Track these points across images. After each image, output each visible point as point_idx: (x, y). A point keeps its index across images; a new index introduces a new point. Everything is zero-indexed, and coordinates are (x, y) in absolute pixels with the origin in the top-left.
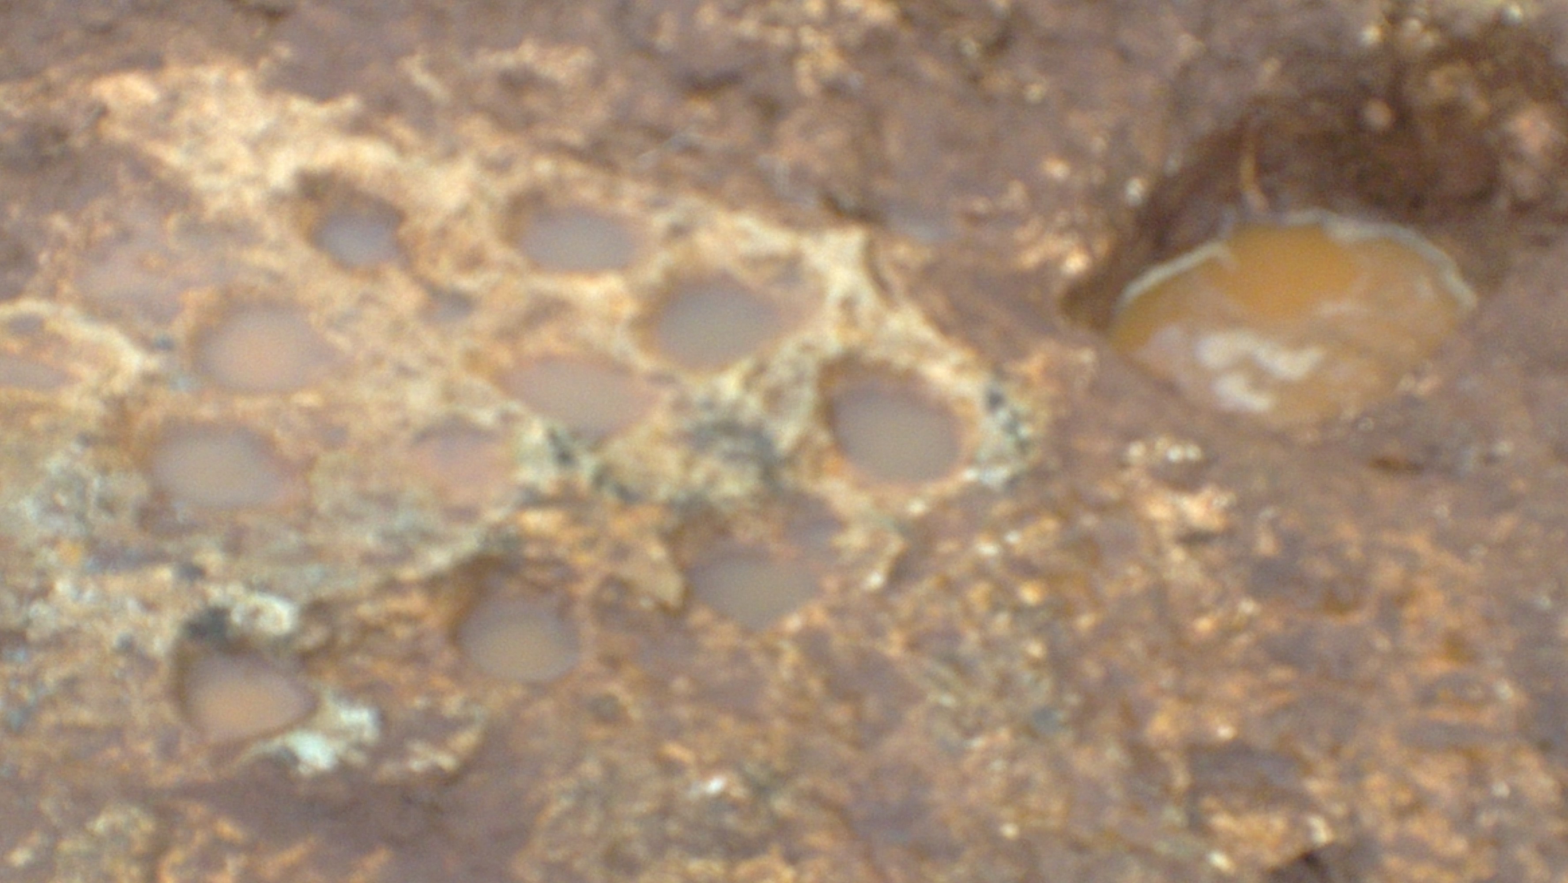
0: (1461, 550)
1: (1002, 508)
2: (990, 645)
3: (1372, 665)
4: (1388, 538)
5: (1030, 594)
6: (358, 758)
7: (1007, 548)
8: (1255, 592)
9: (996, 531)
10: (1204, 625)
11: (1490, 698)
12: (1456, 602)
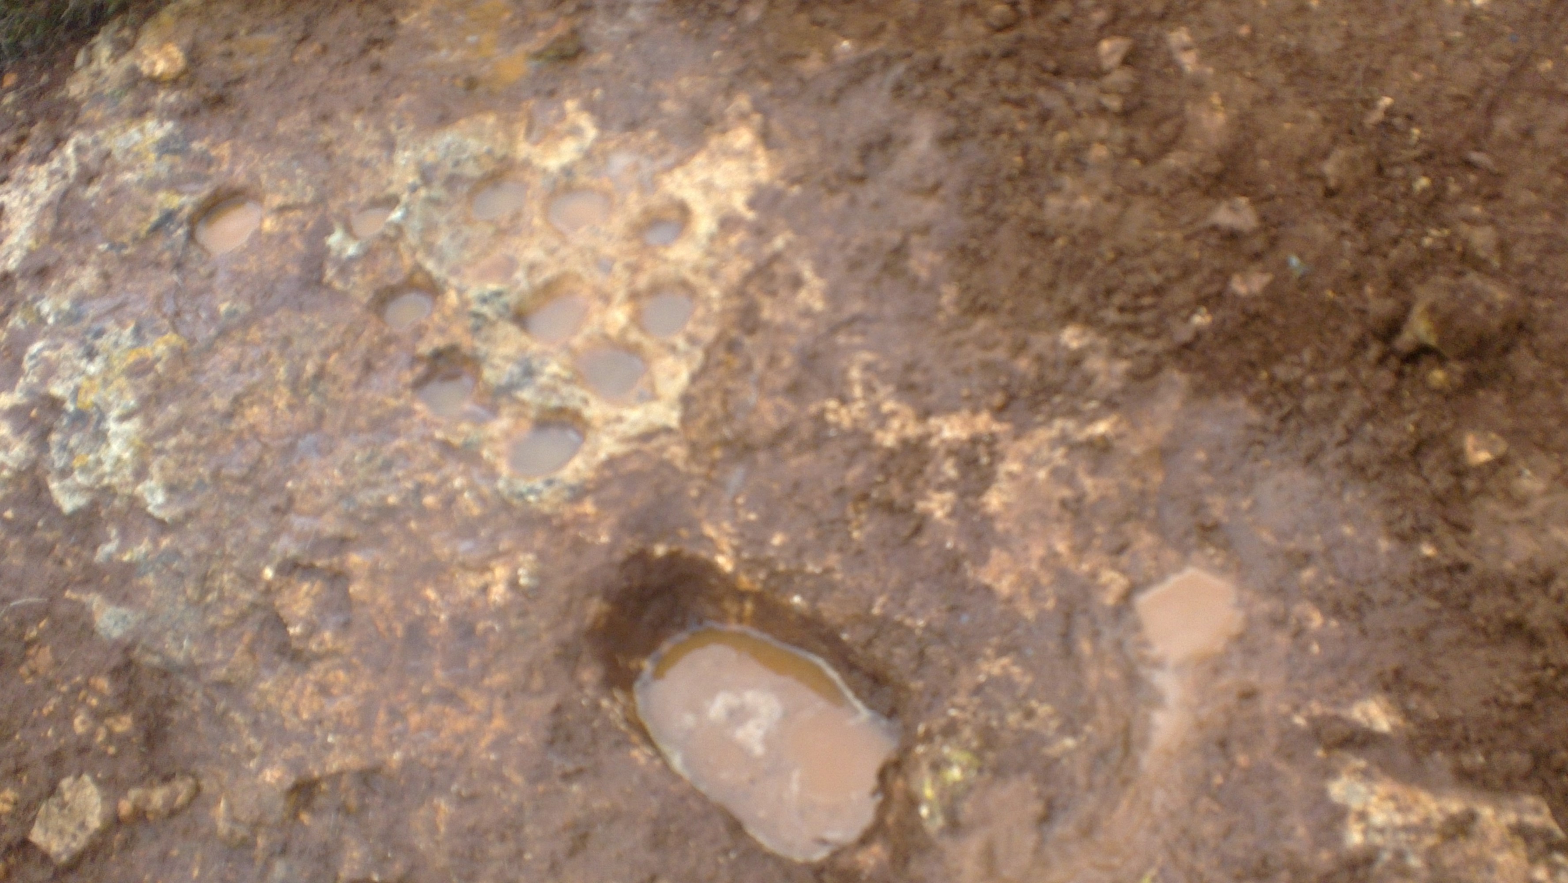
0: (496, 746)
1: (486, 490)
2: (397, 480)
5: (429, 500)
8: (454, 621)
9: (473, 486)
11: (393, 747)
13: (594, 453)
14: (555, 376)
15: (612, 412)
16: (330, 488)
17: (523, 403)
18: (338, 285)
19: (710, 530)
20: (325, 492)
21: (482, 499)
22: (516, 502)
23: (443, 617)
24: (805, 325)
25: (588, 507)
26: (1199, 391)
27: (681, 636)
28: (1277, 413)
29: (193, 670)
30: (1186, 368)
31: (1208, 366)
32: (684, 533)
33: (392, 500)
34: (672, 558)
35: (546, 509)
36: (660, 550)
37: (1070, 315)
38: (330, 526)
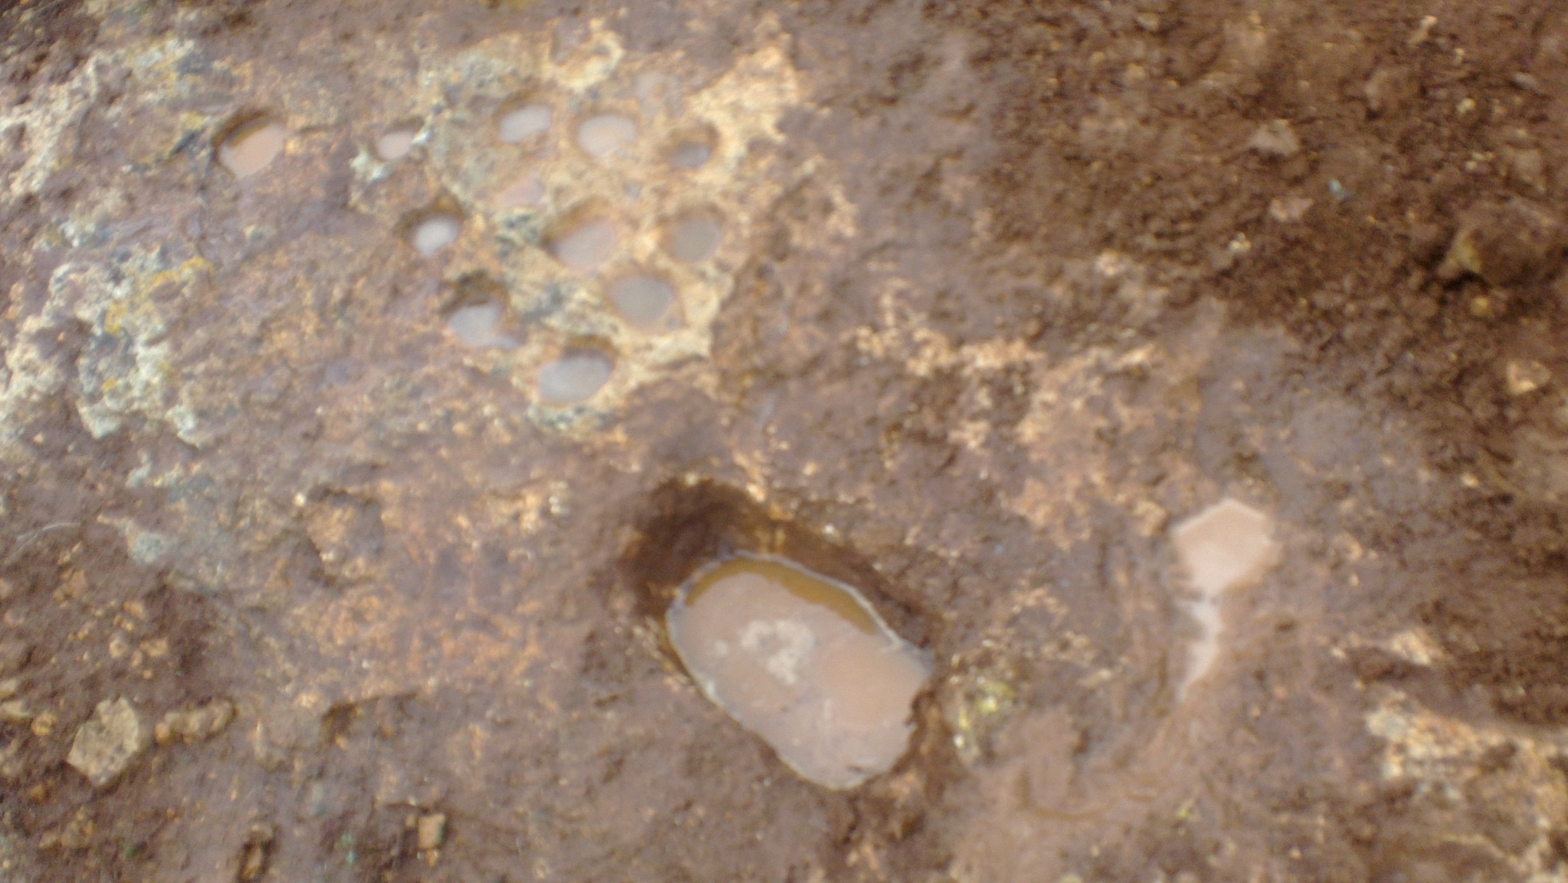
0: (530, 672)
1: (516, 418)
2: (426, 407)
3: (446, 609)
4: (533, 631)
5: (460, 428)
6: (358, 177)
7: (490, 419)
8: (487, 548)
9: (503, 414)
10: (463, 521)
11: (428, 673)
12: (493, 664)
13: (624, 381)
14: (584, 303)
15: (641, 341)
16: (360, 415)
17: (552, 330)
18: (364, 208)
19: (741, 459)
20: (355, 418)
21: (512, 428)
22: (546, 430)
23: (475, 544)
24: (835, 251)
25: (619, 436)
26: (1237, 320)
27: (713, 565)
28: (1318, 342)
29: (226, 595)
30: (1225, 295)
31: (1247, 293)
32: (715, 462)
33: (423, 427)
34: (704, 487)
35: (577, 437)
36: (691, 479)
37: (1107, 241)
38: (360, 452)
